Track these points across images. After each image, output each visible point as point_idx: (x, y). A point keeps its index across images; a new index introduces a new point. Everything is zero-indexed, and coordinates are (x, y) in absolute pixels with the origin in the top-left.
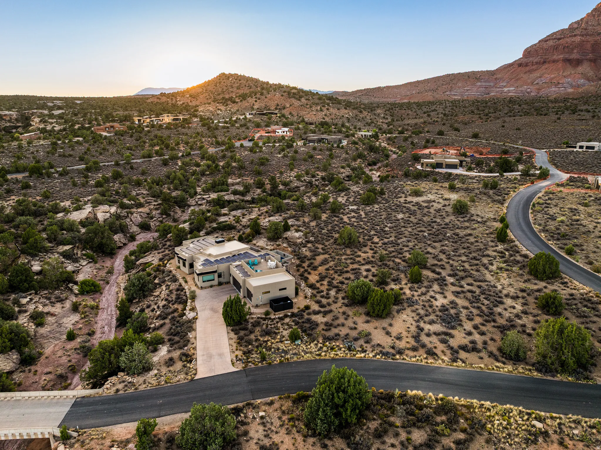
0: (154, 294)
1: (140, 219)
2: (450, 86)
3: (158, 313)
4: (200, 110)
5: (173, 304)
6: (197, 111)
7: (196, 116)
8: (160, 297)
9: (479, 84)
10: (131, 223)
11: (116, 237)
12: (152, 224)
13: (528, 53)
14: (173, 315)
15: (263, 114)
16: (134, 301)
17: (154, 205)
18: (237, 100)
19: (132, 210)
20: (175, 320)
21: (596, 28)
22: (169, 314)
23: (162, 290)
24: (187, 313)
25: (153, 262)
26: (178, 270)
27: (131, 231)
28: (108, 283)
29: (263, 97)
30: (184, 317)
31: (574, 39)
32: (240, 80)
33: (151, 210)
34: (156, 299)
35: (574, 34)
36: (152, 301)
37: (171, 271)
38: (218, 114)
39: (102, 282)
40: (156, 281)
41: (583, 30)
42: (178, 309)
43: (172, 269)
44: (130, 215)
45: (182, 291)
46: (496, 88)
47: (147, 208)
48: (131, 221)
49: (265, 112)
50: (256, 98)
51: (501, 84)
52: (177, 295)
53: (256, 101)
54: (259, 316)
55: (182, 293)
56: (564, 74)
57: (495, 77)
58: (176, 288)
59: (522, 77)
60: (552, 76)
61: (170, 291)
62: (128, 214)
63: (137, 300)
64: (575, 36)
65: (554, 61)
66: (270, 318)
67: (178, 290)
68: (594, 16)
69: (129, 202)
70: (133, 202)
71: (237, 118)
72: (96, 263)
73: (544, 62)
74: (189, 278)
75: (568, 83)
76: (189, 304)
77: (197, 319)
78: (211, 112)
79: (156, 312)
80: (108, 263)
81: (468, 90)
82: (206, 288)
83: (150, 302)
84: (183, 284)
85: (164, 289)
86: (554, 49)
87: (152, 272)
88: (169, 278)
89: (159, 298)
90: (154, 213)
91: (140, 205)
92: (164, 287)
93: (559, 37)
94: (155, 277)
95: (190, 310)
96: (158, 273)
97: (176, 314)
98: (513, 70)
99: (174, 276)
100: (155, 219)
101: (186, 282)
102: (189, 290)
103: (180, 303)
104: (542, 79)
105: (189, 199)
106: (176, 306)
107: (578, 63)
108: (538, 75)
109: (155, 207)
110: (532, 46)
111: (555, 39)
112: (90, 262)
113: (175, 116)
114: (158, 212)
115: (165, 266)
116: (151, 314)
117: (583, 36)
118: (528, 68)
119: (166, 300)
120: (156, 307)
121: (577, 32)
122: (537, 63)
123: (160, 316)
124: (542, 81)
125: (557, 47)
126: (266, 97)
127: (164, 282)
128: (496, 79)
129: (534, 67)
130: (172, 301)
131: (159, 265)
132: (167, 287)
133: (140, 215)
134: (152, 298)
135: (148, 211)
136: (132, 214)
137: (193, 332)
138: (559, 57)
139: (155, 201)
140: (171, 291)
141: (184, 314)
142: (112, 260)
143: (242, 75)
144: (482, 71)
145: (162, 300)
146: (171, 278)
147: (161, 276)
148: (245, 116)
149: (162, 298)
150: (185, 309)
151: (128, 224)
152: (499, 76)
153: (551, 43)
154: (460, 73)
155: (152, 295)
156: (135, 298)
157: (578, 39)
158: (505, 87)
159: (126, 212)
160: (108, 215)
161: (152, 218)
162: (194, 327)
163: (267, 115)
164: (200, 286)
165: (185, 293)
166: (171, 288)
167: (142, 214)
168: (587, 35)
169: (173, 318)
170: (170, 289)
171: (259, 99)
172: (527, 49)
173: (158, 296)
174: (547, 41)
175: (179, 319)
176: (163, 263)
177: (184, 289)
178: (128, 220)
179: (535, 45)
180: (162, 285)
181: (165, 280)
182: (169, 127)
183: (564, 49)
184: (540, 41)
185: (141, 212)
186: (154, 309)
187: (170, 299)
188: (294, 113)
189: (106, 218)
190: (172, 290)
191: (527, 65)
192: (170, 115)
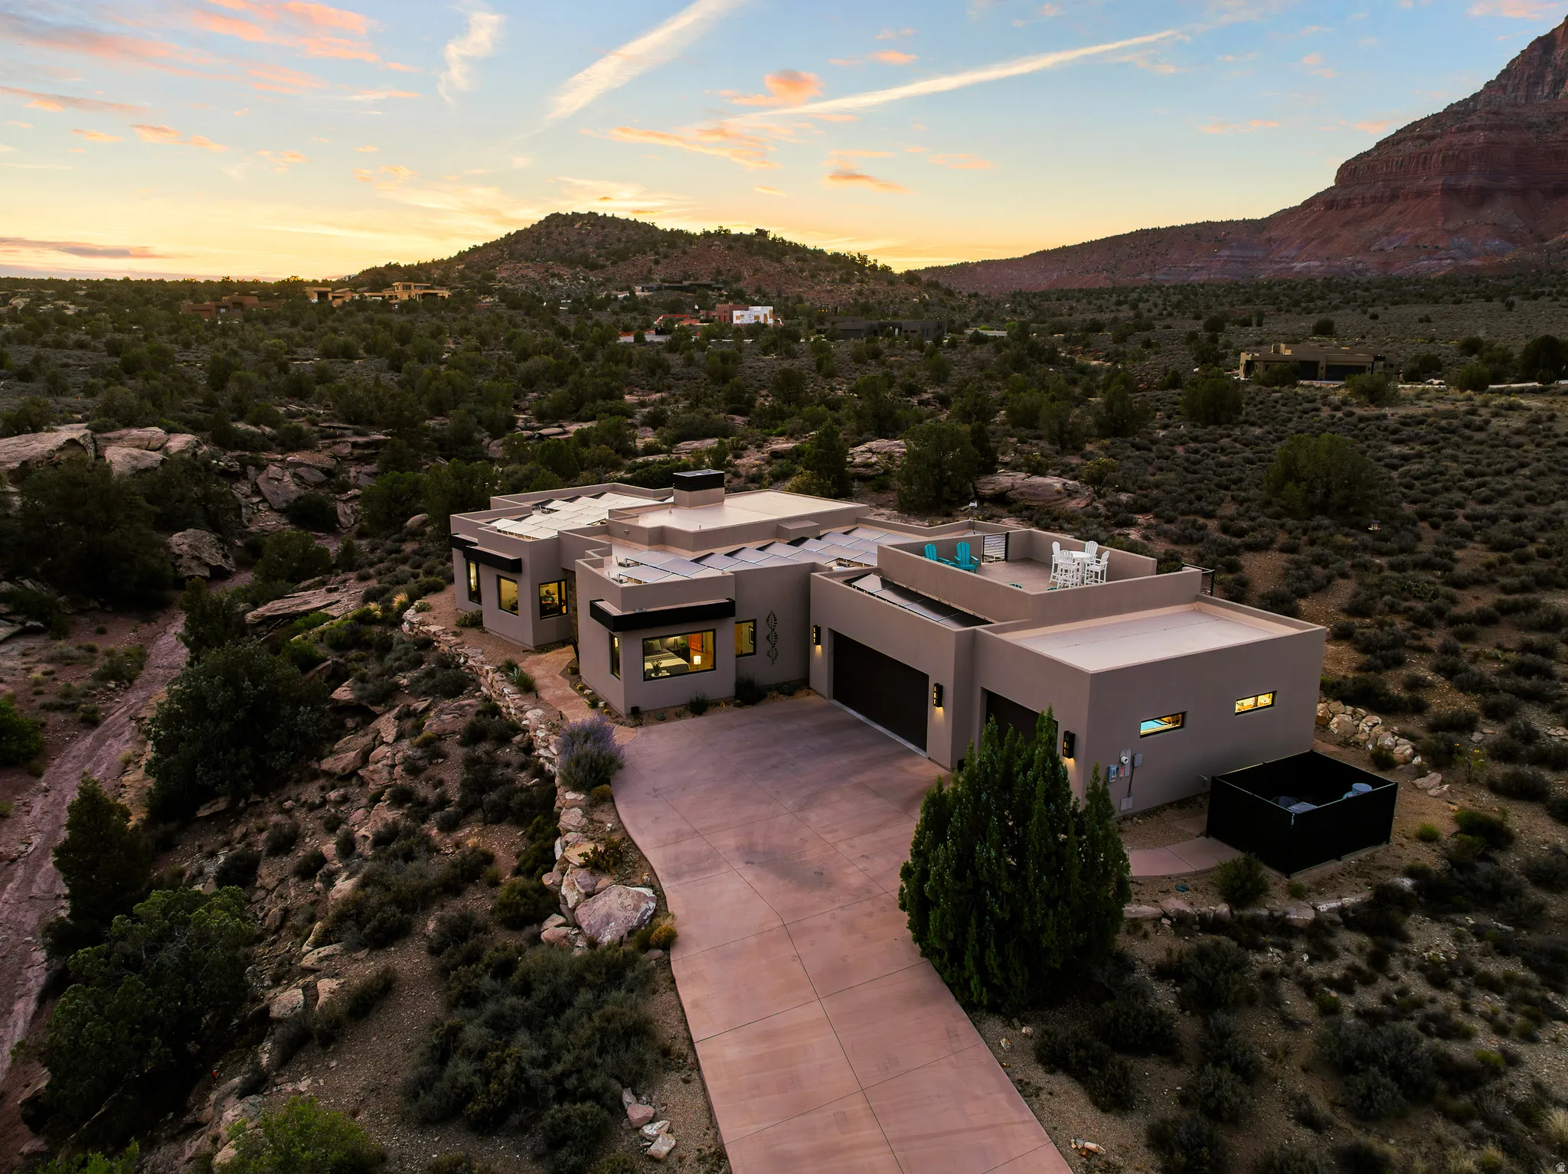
0: (327, 764)
1: (293, 487)
2: (1150, 258)
3: (344, 886)
4: (499, 276)
5: (449, 826)
6: (492, 278)
7: (490, 292)
8: (363, 783)
9: (1227, 253)
10: (256, 500)
11: (180, 541)
12: (341, 508)
13: (1349, 172)
14: (454, 908)
15: (682, 289)
16: (203, 812)
17: (355, 445)
18: (601, 261)
19: (264, 455)
20: (473, 958)
21: (1521, 110)
22: (420, 900)
23: (378, 741)
24: (570, 895)
25: (334, 611)
26: (471, 633)
27: (253, 529)
28: (91, 721)
29: (677, 252)
30: (552, 928)
31: (1465, 138)
32: (603, 227)
33: (341, 459)
34: (333, 795)
35: (1467, 124)
36: (312, 807)
37: (426, 643)
38: (553, 288)
39: (61, 717)
40: (343, 693)
41: (1490, 116)
42: (489, 859)
43: (433, 628)
44: (251, 470)
45: (504, 739)
46: (1271, 262)
47: (327, 452)
48: (257, 491)
49: (686, 283)
50: (657, 253)
51: (1284, 253)
52: (471, 763)
53: (657, 262)
54: (1175, 904)
55: (507, 753)
56: (1450, 226)
57: (1266, 235)
58: (461, 724)
59: (1339, 235)
60: (1418, 230)
61: (427, 743)
62: (244, 466)
63: (222, 805)
64: (1471, 128)
65: (1420, 194)
66: (1283, 929)
67: (473, 736)
68: (1504, 88)
69: (253, 428)
70: (268, 429)
71: (608, 296)
72: (60, 632)
73: (1394, 197)
74: (544, 669)
75: (1460, 248)
76: (571, 817)
77: (668, 942)
78: (533, 281)
79: (330, 879)
80: (121, 639)
81: (1197, 269)
82: (661, 716)
83: (300, 814)
84: (510, 698)
85: (389, 735)
86: (1418, 163)
87: (321, 651)
88: (415, 674)
89: (354, 790)
90: (353, 471)
91: (296, 441)
92: (387, 726)
93: (1430, 132)
94: (337, 677)
95: (595, 865)
96: (353, 654)
97: (478, 902)
98: (1313, 217)
99: (447, 663)
100: (356, 492)
101: (527, 686)
102: (553, 728)
103: (498, 815)
104: (1393, 238)
105: (487, 440)
106: (471, 837)
107: (1482, 197)
108: (1381, 228)
109: (357, 452)
110: (1360, 157)
111: (1419, 137)
112: (25, 633)
113: (427, 288)
114: (372, 468)
115: (395, 620)
116: (295, 894)
117: (1491, 129)
118: (1350, 213)
119: (401, 797)
120: (329, 848)
121: (1475, 120)
122: (1374, 199)
123: (352, 914)
124: (1391, 243)
125: (1426, 159)
126: (685, 253)
127: (388, 695)
128: (1269, 240)
129: (1366, 210)
130: (443, 802)
131: (365, 618)
132: (409, 723)
133: (295, 475)
134: (311, 793)
135: (330, 463)
136: (261, 468)
137: (671, 1086)
138: (1432, 183)
139: (357, 433)
140: (432, 748)
141: (550, 902)
142: (146, 630)
143: (609, 215)
144: (1231, 222)
145: (376, 799)
146: (430, 674)
147: (372, 668)
148: (632, 293)
149: (372, 787)
150: (546, 860)
151: (244, 501)
152: (1274, 234)
153: (1409, 147)
154: (1173, 227)
155: (315, 776)
156: (210, 796)
157: (1481, 137)
158: (1293, 259)
159: (238, 458)
160: (158, 456)
161: (344, 487)
162: (668, 1029)
163: (694, 292)
164: (620, 706)
165: (529, 748)
166: (432, 725)
167: (301, 471)
168: (1500, 127)
169: (460, 931)
170: (427, 732)
171: (666, 257)
172: (1348, 163)
173: (348, 777)
174: (1399, 142)
175: (508, 939)
176: (386, 609)
177: (516, 729)
178: (246, 488)
179: (1367, 154)
180: (376, 716)
181: (397, 687)
182: (407, 307)
183: (1443, 162)
184: (1379, 145)
185: (300, 464)
186: (320, 860)
187: (424, 790)
188: (768, 290)
189: (141, 466)
190: (440, 737)
191: (1348, 204)
192: (413, 284)
